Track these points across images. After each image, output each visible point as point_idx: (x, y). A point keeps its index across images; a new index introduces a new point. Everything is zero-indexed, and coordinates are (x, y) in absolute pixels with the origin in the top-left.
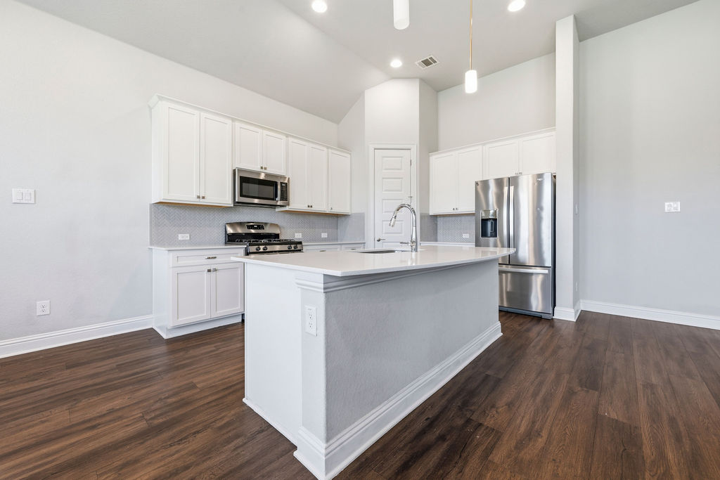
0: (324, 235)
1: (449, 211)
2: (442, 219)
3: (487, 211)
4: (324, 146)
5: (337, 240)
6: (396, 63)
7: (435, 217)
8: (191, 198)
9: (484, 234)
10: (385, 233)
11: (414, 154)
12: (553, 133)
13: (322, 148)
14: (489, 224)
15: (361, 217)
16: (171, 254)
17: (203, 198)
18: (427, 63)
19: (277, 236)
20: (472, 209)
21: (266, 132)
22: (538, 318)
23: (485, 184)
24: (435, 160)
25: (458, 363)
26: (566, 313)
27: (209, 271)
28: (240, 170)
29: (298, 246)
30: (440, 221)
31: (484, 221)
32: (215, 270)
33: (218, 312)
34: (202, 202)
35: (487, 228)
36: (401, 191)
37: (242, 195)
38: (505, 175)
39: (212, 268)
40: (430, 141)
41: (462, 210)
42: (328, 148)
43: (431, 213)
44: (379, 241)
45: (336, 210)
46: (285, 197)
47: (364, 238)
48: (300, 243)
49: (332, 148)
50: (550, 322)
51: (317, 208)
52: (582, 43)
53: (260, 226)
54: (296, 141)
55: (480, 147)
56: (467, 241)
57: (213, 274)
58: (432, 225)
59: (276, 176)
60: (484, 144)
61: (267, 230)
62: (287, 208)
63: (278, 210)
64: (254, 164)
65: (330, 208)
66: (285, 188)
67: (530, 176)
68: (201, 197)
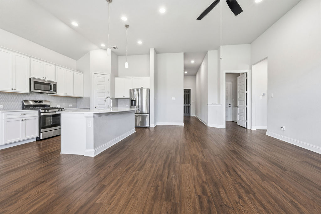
0: (71, 105)
1: (122, 97)
2: (119, 100)
3: (134, 98)
4: (72, 70)
5: (76, 107)
6: (103, 45)
7: (117, 99)
8: (9, 90)
9: (132, 105)
10: (99, 105)
11: (109, 77)
12: (149, 77)
13: (71, 71)
14: (134, 102)
15: (88, 99)
16: (3, 114)
17: (15, 89)
18: (114, 48)
19: (49, 106)
20: (129, 97)
21: (45, 63)
22: (146, 128)
23: (133, 90)
24: (117, 79)
25: (123, 137)
26: (152, 126)
27: (22, 120)
28: (34, 79)
29: (63, 110)
30: (119, 101)
31: (132, 101)
32: (25, 120)
33: (26, 137)
34: (14, 91)
35: (133, 103)
36: (104, 89)
37: (34, 89)
38: (139, 87)
39: (24, 119)
40: (115, 73)
41: (126, 97)
42: (73, 71)
43: (116, 98)
44: (96, 107)
45: (77, 96)
46: (55, 90)
47: (89, 107)
48: (63, 108)
49: (74, 71)
50: (149, 128)
51: (68, 95)
52: (157, 54)
53: (41, 102)
54: (59, 67)
55: (131, 78)
56: (127, 107)
57: (24, 122)
58: (116, 101)
59: (51, 82)
60: (133, 77)
61: (44, 103)
62: (55, 95)
63: (48, 95)
64: (40, 76)
65: (74, 94)
66: (55, 86)
67: (146, 89)
68: (13, 89)
